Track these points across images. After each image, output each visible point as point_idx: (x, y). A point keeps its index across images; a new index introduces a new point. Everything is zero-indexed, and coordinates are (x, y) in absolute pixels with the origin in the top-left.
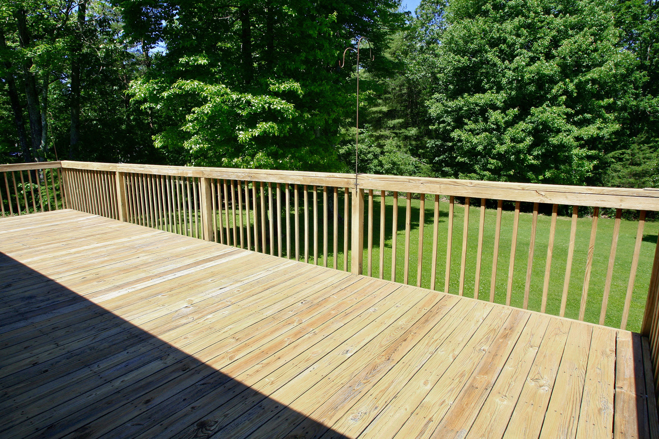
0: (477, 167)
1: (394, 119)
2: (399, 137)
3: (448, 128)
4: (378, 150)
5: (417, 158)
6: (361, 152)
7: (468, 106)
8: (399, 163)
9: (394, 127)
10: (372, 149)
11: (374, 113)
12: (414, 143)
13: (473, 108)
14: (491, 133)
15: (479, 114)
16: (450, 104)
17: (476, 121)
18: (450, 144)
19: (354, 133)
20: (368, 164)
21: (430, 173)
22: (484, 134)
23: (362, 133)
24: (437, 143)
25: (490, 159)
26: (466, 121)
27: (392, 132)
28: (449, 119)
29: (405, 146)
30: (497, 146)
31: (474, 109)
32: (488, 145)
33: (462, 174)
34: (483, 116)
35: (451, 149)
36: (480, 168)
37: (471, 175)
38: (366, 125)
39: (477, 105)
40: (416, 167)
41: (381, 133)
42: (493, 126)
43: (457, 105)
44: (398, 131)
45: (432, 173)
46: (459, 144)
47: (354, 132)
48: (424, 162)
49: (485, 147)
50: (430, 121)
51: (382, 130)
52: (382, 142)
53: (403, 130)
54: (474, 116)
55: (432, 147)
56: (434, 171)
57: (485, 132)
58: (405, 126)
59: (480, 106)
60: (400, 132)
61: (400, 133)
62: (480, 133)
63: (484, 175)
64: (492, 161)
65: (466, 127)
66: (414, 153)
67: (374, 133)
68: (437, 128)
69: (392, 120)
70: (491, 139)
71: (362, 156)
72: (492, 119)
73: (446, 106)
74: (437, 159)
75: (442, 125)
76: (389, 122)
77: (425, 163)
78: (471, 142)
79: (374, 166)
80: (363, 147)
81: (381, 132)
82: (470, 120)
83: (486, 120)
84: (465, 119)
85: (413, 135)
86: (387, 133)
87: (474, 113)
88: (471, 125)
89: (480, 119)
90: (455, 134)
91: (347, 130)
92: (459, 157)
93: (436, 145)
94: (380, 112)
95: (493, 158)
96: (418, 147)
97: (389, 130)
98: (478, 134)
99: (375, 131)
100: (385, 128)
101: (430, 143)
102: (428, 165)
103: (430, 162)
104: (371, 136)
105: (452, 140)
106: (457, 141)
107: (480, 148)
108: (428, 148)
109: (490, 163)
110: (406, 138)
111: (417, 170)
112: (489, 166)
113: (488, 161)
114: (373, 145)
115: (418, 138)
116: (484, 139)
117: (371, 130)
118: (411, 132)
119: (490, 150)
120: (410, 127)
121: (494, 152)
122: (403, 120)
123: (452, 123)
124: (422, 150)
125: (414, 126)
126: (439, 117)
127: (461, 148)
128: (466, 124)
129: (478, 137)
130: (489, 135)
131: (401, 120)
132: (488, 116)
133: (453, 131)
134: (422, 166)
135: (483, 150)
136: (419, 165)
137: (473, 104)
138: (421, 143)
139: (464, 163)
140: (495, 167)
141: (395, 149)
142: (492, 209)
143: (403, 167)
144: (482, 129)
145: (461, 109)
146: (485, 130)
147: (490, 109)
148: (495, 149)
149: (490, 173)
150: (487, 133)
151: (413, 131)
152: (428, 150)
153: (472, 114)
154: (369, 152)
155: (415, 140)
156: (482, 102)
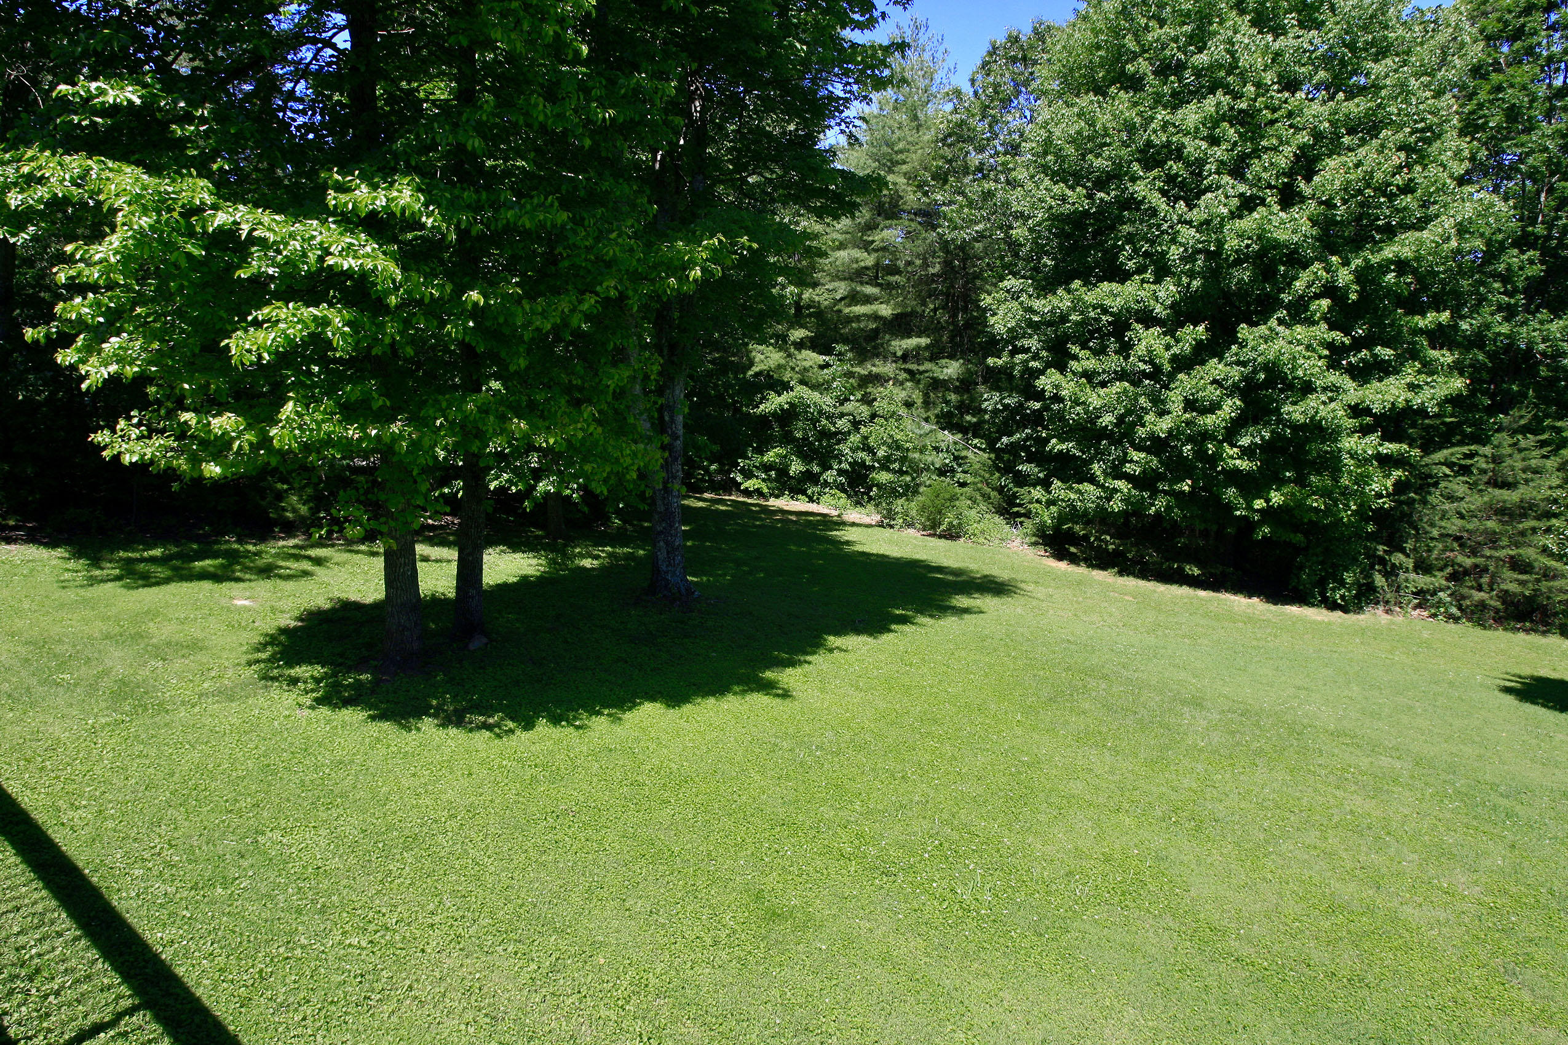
0: (1097, 468)
1: (909, 337)
2: (918, 382)
3: (1034, 364)
4: (864, 411)
5: (960, 436)
6: (820, 412)
7: (1082, 313)
8: (908, 445)
9: (905, 357)
10: (848, 407)
11: (858, 318)
12: (953, 397)
13: (1095, 319)
14: (1134, 384)
15: (1110, 334)
16: (1037, 304)
17: (1100, 352)
18: (1037, 405)
19: (807, 364)
20: (839, 442)
21: (987, 476)
22: (1118, 387)
23: (827, 365)
24: (1006, 401)
25: (1130, 451)
26: (1075, 349)
27: (901, 369)
28: (1033, 343)
29: (927, 404)
30: (1150, 418)
31: (1097, 320)
32: (1129, 412)
33: (1059, 484)
34: (1119, 337)
35: (1036, 419)
36: (1104, 472)
37: (1081, 487)
38: (839, 347)
39: (1105, 311)
40: (956, 458)
41: (874, 369)
42: (1142, 366)
43: (1053, 308)
44: (914, 367)
45: (992, 474)
46: (1055, 407)
47: (805, 363)
48: (976, 447)
49: (1121, 419)
50: (993, 345)
51: (877, 362)
52: (875, 390)
53: (927, 366)
54: (1096, 338)
55: (995, 411)
56: (998, 469)
57: (1120, 380)
58: (935, 354)
59: (1112, 314)
60: (922, 368)
61: (921, 373)
62: (1108, 382)
63: (1116, 490)
64: (1136, 455)
65: (1073, 364)
66: (948, 422)
67: (857, 369)
68: (1007, 363)
69: (903, 338)
70: (1136, 400)
71: (824, 422)
72: (1141, 349)
73: (1030, 310)
74: (1005, 440)
75: (1020, 357)
76: (893, 343)
77: (980, 449)
78: (1084, 403)
79: (851, 449)
80: (826, 401)
81: (874, 365)
82: (1084, 346)
83: (1125, 348)
84: (1073, 344)
85: (950, 378)
86: (887, 368)
87: (1099, 330)
88: (1086, 361)
89: (1113, 345)
90: (1046, 382)
91: (790, 356)
92: (1054, 441)
93: (1006, 407)
94: (876, 317)
95: (1138, 449)
96: (964, 408)
97: (895, 362)
98: (1103, 385)
99: (861, 363)
100: (885, 358)
101: (991, 400)
102: (986, 455)
103: (991, 447)
104: (849, 375)
105: (1039, 395)
106: (1050, 398)
107: (1107, 420)
108: (985, 411)
109: (1132, 461)
110: (937, 384)
111: (960, 465)
112: (1128, 468)
113: (1126, 454)
114: (852, 398)
115: (965, 385)
116: (1119, 398)
117: (850, 360)
118: (945, 370)
119: (1133, 425)
120: (943, 358)
121: (1141, 432)
122: (928, 341)
123: (1044, 353)
124: (974, 416)
125: (952, 357)
126: (1014, 334)
127: (1060, 416)
128: (1075, 357)
129: (1102, 392)
130: (1132, 388)
131: (924, 341)
132: (1131, 339)
133: (1042, 372)
134: (970, 454)
135: (1116, 425)
136: (964, 453)
137: (1094, 308)
138: (972, 400)
139: (1064, 458)
140: (1144, 472)
141: (903, 411)
142: (1131, 578)
143: (917, 455)
144: (1115, 372)
145: (1064, 318)
146: (1122, 376)
147: (1137, 321)
148: (1143, 426)
149: (1130, 486)
150: (1127, 384)
151: (951, 369)
152: (987, 417)
153: (1091, 333)
154: (842, 415)
155: (956, 390)
156: (1116, 304)
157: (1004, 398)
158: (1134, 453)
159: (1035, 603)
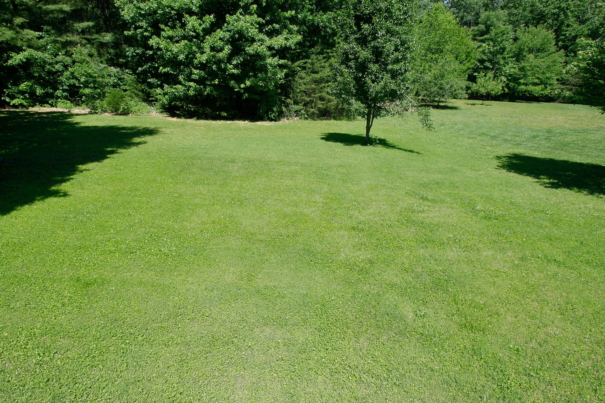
0: (181, 78)
1: (83, 22)
2: (93, 44)
3: (146, 34)
4: (68, 60)
5: (119, 69)
6: (45, 62)
7: (163, 10)
8: (95, 75)
9: (83, 32)
10: (59, 58)
11: (52, 12)
12: (112, 51)
13: (169, 12)
14: (190, 41)
15: (176, 19)
16: (142, 5)
17: (173, 27)
18: (151, 52)
19: (30, 37)
20: (59, 76)
21: (135, 86)
22: (183, 42)
23: (41, 37)
24: (137, 51)
25: (193, 69)
26: (162, 26)
27: (82, 38)
28: (144, 24)
29: (100, 55)
30: (198, 55)
31: (170, 13)
32: (189, 53)
33: (167, 86)
34: (180, 21)
35: (152, 59)
36: (184, 79)
37: (176, 86)
38: (45, 27)
39: (172, 9)
40: (120, 79)
41: (68, 38)
42: (192, 33)
43: (150, 7)
44: (89, 37)
45: (138, 85)
46: (159, 53)
47: (28, 36)
48: (127, 73)
49: (187, 56)
50: (125, 25)
51: (69, 34)
52: (73, 50)
53: (95, 36)
54: (171, 21)
55: (133, 56)
56: (140, 82)
57: (184, 39)
58: (99, 30)
59: (175, 10)
60: (93, 37)
61: (93, 40)
62: (179, 40)
63: (190, 86)
64: (196, 71)
65: (163, 33)
66: (112, 62)
67: (59, 39)
68: (134, 34)
69: (79, 23)
70: (191, 48)
71: (48, 67)
72: (189, 26)
73: (139, 8)
74: (140, 69)
75: (139, 31)
76: (75, 25)
77: (129, 74)
78: (171, 51)
79: (66, 79)
80: (46, 56)
81: (68, 36)
82: (166, 25)
83: (183, 25)
84: (162, 24)
85: (109, 42)
86: (76, 38)
87: (171, 17)
88: (168, 32)
89: (178, 24)
90: (153, 41)
91: (17, 32)
92: (161, 68)
93: (138, 54)
94: (62, 11)
95: (196, 68)
96: (119, 55)
97: (79, 35)
98: (177, 42)
99: (60, 36)
100: (73, 33)
101: (130, 51)
102: (133, 77)
103: (134, 72)
104: (55, 42)
105: (151, 48)
106: (156, 49)
107: (181, 57)
108: (128, 56)
109: (194, 74)
110: (102, 45)
111: (122, 82)
112: (193, 77)
113: (191, 71)
114: (60, 54)
115: (116, 45)
116: (184, 47)
117: (53, 34)
118: (105, 38)
119: (192, 58)
120: (103, 32)
121: (196, 61)
122: (93, 24)
123: (149, 29)
124: (123, 59)
125: (107, 31)
126: (134, 20)
127: (162, 57)
128: (163, 30)
129: (177, 45)
130: (189, 43)
131: (91, 24)
132: (185, 21)
133: (150, 37)
134: (126, 77)
135: (186, 59)
136: (123, 76)
137: (168, 8)
138: (121, 52)
139: (166, 74)
140: (200, 77)
141: (88, 59)
142: (202, 120)
143: (100, 79)
144: (181, 36)
145: (155, 12)
146: (184, 38)
147: (186, 13)
148: (196, 59)
149: (195, 84)
150: (186, 41)
151: (108, 37)
152: (129, 59)
153: (169, 19)
154: (57, 63)
155: (112, 47)
157: (136, 50)
158: (194, 70)
159: (167, 136)
